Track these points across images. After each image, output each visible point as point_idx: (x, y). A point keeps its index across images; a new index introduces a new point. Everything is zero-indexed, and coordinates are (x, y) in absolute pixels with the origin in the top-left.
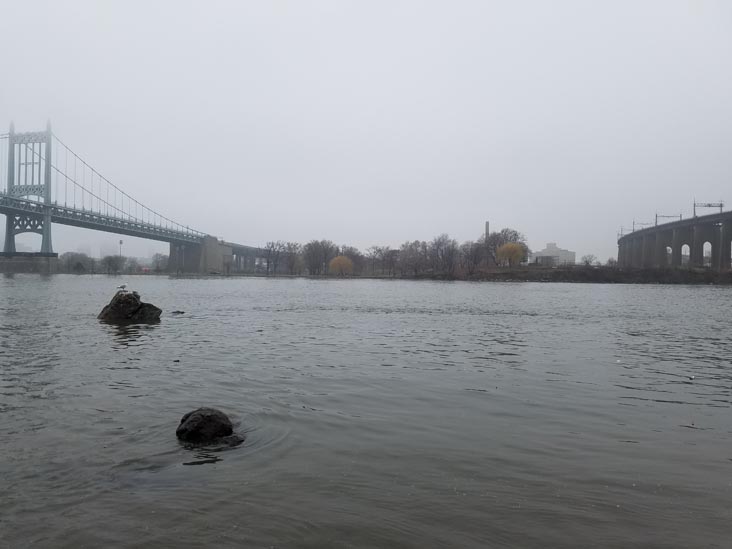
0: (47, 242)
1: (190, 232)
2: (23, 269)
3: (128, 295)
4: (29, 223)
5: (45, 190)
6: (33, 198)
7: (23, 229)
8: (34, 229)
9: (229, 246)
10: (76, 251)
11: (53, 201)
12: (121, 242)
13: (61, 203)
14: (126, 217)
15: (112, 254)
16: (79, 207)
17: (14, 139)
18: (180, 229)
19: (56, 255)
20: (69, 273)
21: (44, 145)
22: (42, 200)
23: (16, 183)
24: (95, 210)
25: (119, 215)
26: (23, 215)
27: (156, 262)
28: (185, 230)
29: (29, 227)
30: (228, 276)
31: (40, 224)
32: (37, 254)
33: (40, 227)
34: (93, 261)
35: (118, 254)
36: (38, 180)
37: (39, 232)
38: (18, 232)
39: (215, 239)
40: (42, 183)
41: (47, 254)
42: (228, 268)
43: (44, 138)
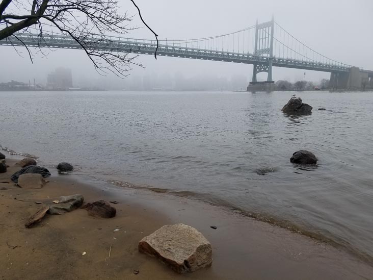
0: (270, 76)
1: (343, 65)
2: (259, 89)
3: (296, 100)
4: (263, 67)
5: (270, 50)
6: (265, 55)
7: (260, 71)
8: (265, 70)
9: (365, 72)
10: (283, 80)
11: (273, 55)
12: (305, 74)
13: (277, 56)
14: (308, 60)
15: (300, 81)
16: (285, 57)
17: (258, 27)
18: (337, 64)
19: (273, 82)
20: (279, 90)
21: (270, 28)
22: (269, 56)
23: (258, 49)
24: (293, 58)
25: (304, 60)
26: (260, 64)
27: (323, 83)
28: (340, 64)
29: (262, 69)
30: (364, 90)
31: (267, 67)
32: (265, 82)
33: (267, 69)
34: (290, 84)
35: (303, 80)
36: (268, 46)
37: (267, 71)
38: (258, 72)
39: (358, 69)
40: (269, 47)
41: (270, 82)
42: (364, 86)
43: (270, 24)
